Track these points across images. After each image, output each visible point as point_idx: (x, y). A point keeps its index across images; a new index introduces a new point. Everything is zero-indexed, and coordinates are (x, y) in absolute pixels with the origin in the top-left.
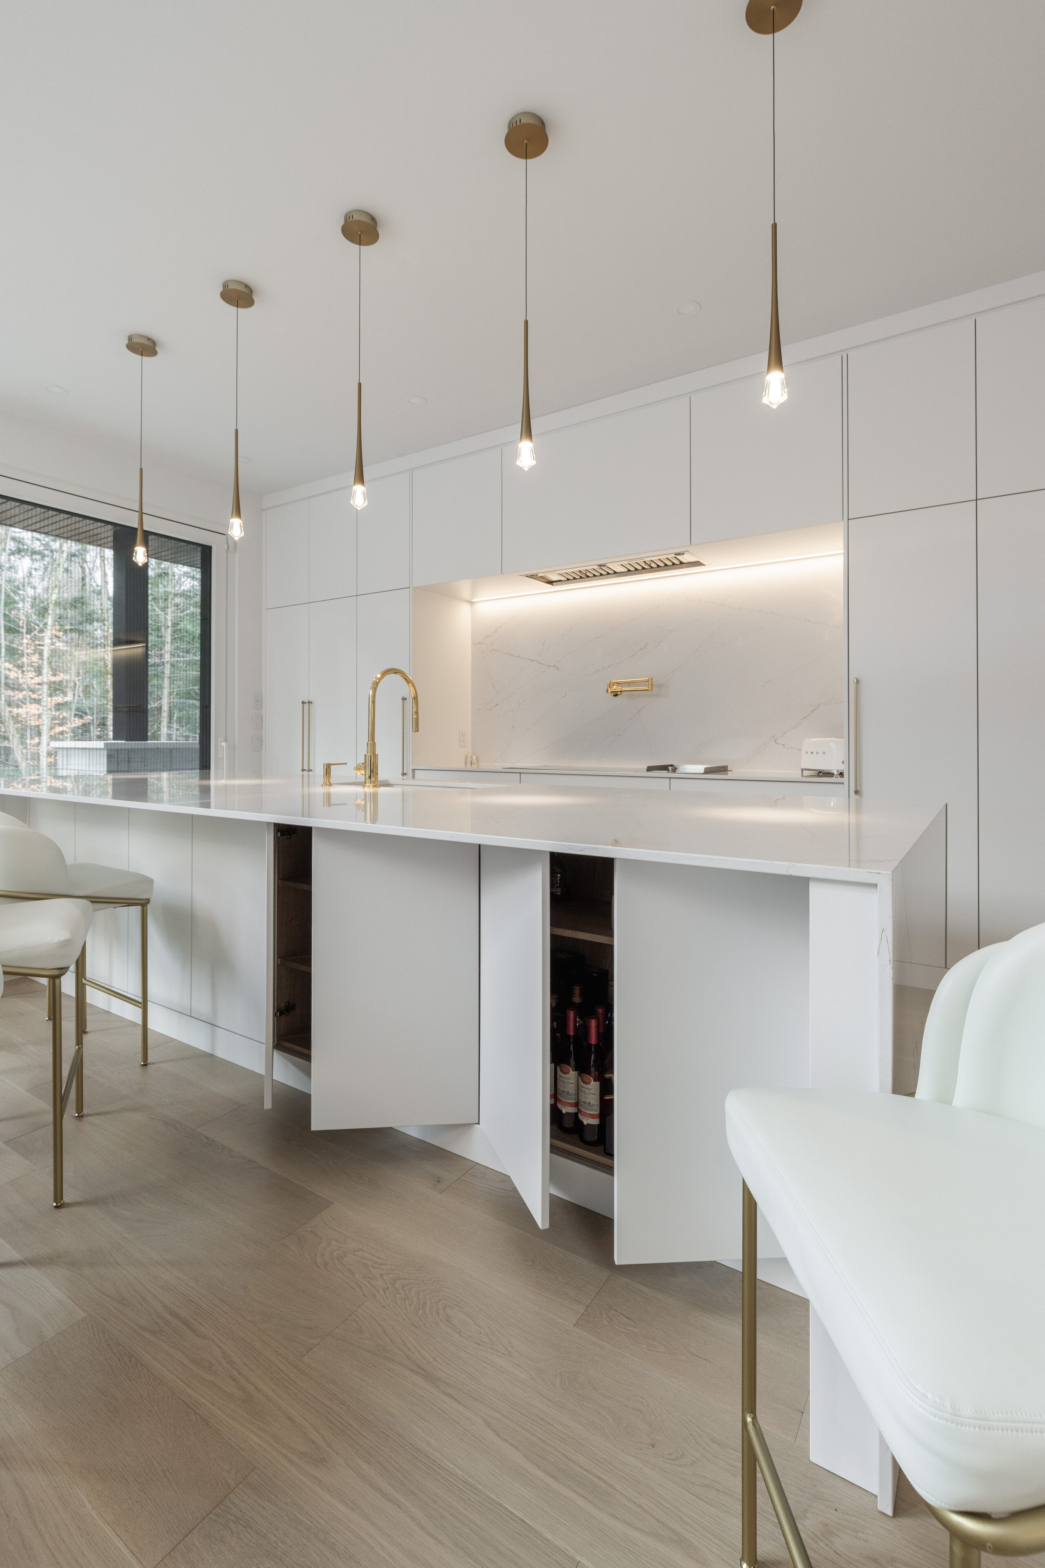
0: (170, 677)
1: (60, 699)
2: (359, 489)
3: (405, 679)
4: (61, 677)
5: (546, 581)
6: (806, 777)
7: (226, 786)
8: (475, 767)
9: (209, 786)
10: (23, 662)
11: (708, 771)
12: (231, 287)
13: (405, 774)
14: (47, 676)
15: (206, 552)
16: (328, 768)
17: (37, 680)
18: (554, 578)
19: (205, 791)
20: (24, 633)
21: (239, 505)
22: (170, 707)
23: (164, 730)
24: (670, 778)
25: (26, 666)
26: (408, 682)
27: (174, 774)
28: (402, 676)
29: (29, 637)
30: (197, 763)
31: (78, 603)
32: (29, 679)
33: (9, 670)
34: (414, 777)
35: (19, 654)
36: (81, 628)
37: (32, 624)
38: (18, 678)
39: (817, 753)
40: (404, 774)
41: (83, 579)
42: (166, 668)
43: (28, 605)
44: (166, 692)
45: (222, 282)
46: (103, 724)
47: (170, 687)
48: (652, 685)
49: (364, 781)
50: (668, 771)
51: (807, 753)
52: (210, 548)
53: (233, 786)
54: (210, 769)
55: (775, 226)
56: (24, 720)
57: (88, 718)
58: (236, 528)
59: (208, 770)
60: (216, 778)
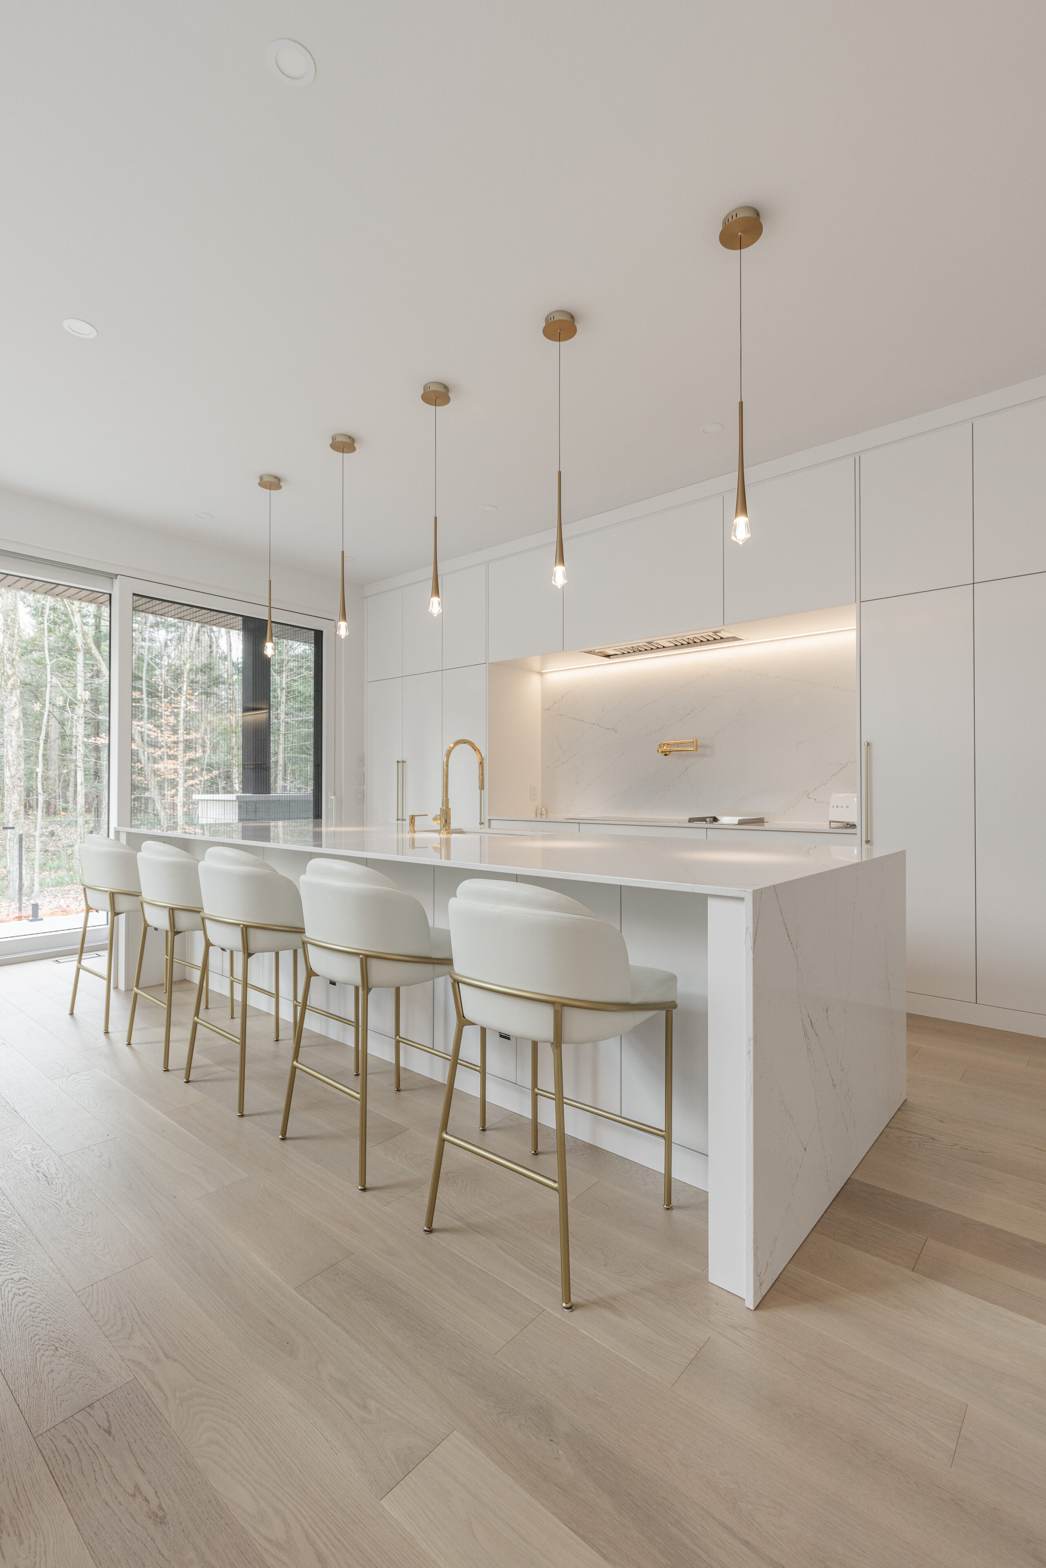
0: (285, 734)
1: (191, 755)
2: (435, 600)
3: (473, 748)
4: (193, 736)
5: (604, 655)
6: (834, 828)
7: (334, 832)
8: (544, 818)
9: (321, 832)
10: (162, 723)
11: (741, 823)
12: (338, 440)
13: (483, 823)
14: (181, 736)
15: (318, 636)
16: (413, 818)
17: (174, 738)
18: (611, 653)
19: (317, 837)
20: (163, 697)
21: (345, 611)
22: (285, 761)
23: (280, 783)
24: (707, 828)
25: (164, 725)
26: (475, 750)
27: (287, 823)
28: (470, 745)
29: (166, 700)
30: (311, 813)
31: (207, 668)
32: (166, 737)
33: (150, 730)
34: (490, 826)
35: (158, 716)
36: (209, 691)
37: (169, 689)
38: (157, 737)
39: (842, 807)
40: (481, 824)
41: (211, 647)
42: (281, 726)
43: (164, 672)
44: (281, 747)
45: (332, 436)
46: (228, 777)
47: (285, 744)
48: (697, 746)
49: (440, 829)
50: (707, 822)
51: (833, 807)
52: (322, 632)
53: (341, 832)
54: (321, 818)
55: (741, 404)
56: (162, 774)
57: (215, 773)
58: (343, 629)
59: (320, 820)
60: (327, 826)
